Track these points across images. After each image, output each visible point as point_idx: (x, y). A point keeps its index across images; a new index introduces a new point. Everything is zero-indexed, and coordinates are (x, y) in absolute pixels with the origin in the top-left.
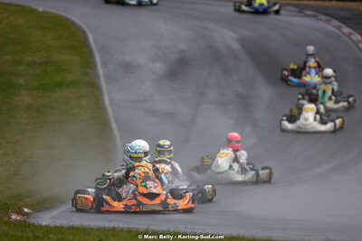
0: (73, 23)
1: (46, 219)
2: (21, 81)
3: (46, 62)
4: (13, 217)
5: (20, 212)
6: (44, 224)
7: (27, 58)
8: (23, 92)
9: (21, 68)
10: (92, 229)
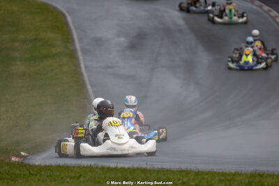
0: (55, 9)
1: (38, 160)
2: (17, 54)
3: (35, 39)
4: (13, 159)
5: (18, 155)
6: (37, 164)
7: (21, 36)
8: (18, 63)
9: (17, 44)
10: (74, 167)
